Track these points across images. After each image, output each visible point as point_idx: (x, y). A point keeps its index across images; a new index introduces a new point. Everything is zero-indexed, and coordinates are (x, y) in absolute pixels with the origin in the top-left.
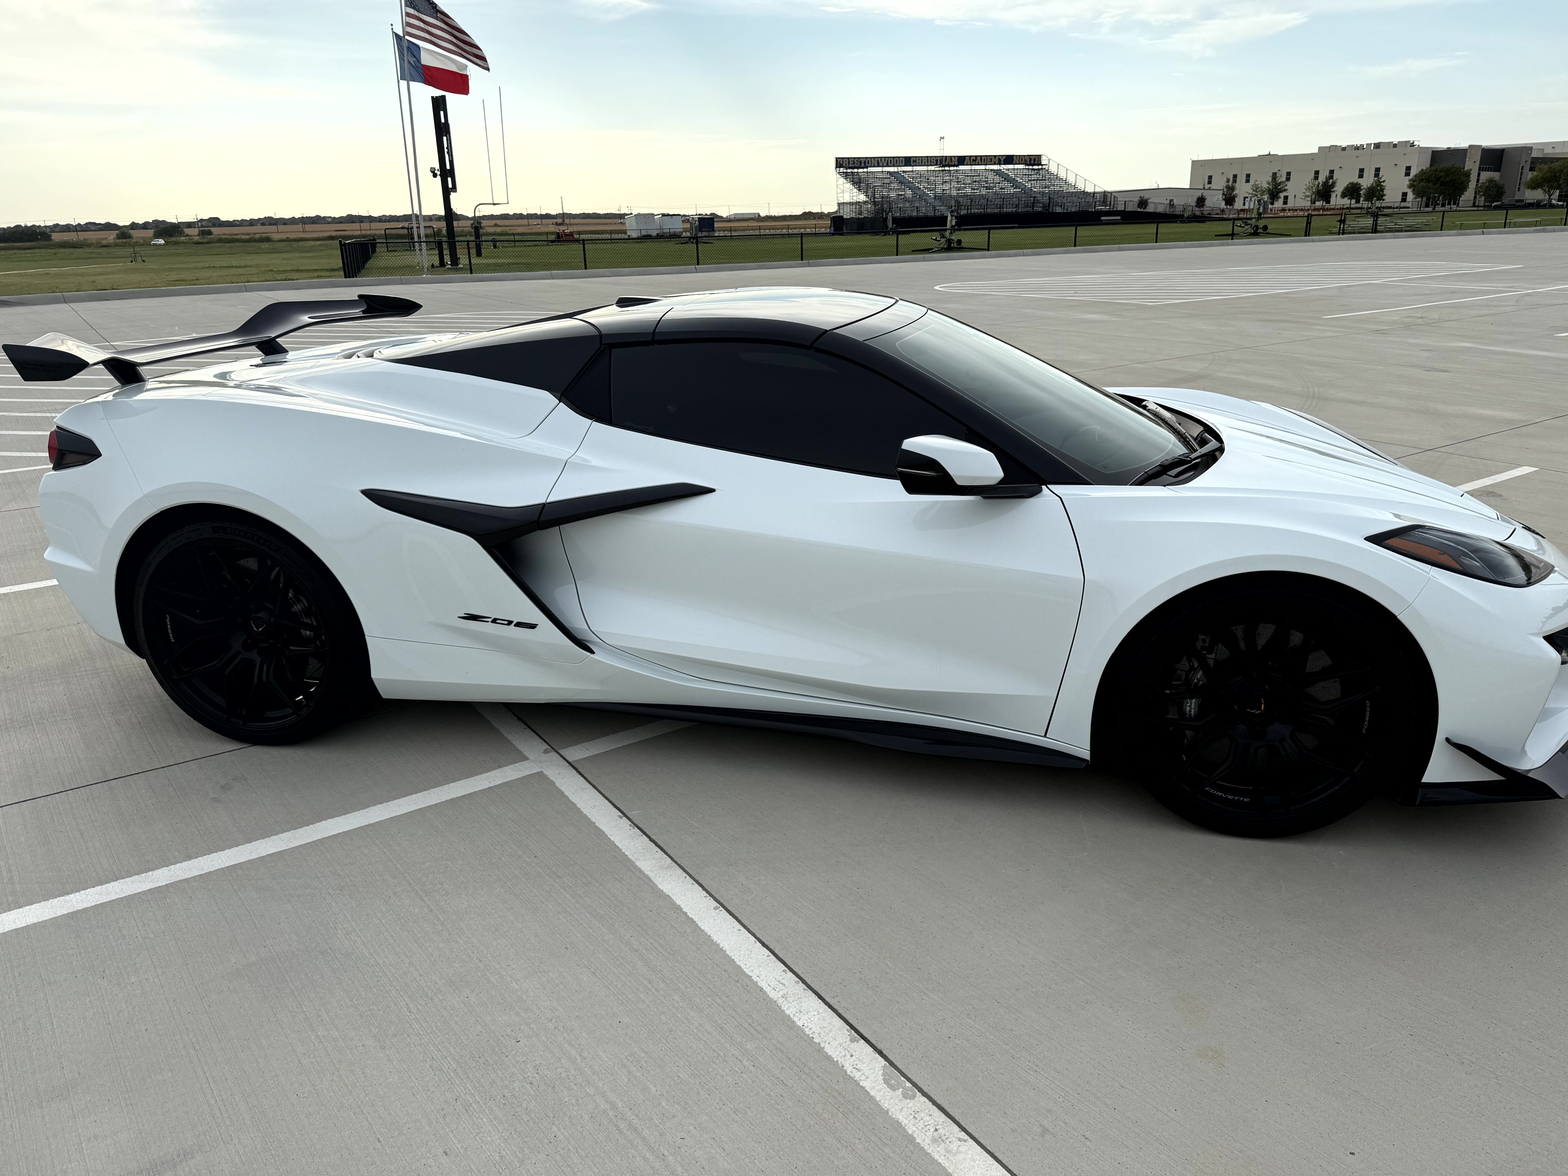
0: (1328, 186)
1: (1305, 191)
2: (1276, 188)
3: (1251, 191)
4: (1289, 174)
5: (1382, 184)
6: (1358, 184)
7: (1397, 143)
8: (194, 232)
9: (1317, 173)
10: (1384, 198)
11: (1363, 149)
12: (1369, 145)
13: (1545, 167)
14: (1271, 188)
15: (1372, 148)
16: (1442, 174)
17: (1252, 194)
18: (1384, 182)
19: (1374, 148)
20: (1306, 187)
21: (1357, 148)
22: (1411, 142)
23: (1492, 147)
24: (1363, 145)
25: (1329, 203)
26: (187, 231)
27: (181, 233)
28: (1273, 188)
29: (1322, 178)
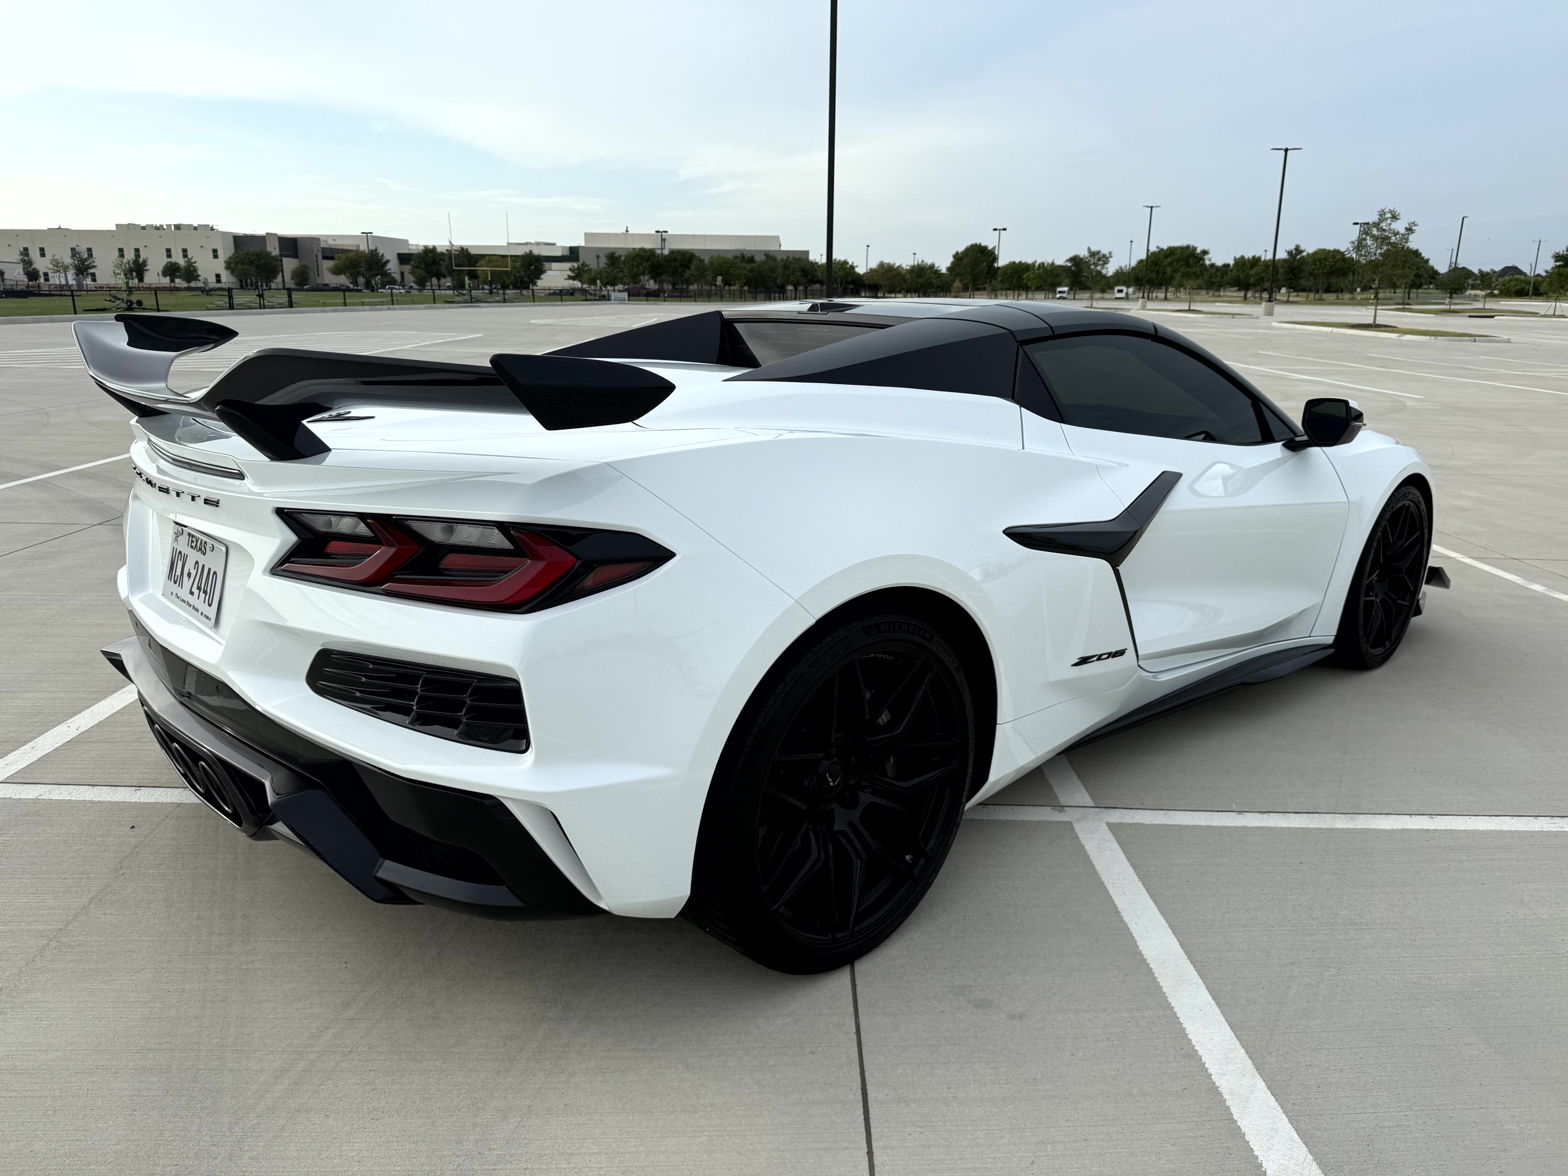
0: (139, 264)
1: (113, 268)
2: (83, 264)
3: (51, 267)
4: (89, 250)
5: (194, 264)
6: (170, 263)
7: (196, 226)
9: (121, 250)
10: (199, 278)
11: (164, 229)
12: (169, 226)
13: (343, 256)
14: (77, 264)
15: (173, 229)
16: (254, 258)
17: (53, 269)
18: (195, 262)
19: (175, 229)
20: (113, 265)
21: (158, 228)
22: (211, 226)
23: (284, 236)
24: (162, 226)
25: (143, 281)
28: (80, 264)
29: (130, 256)
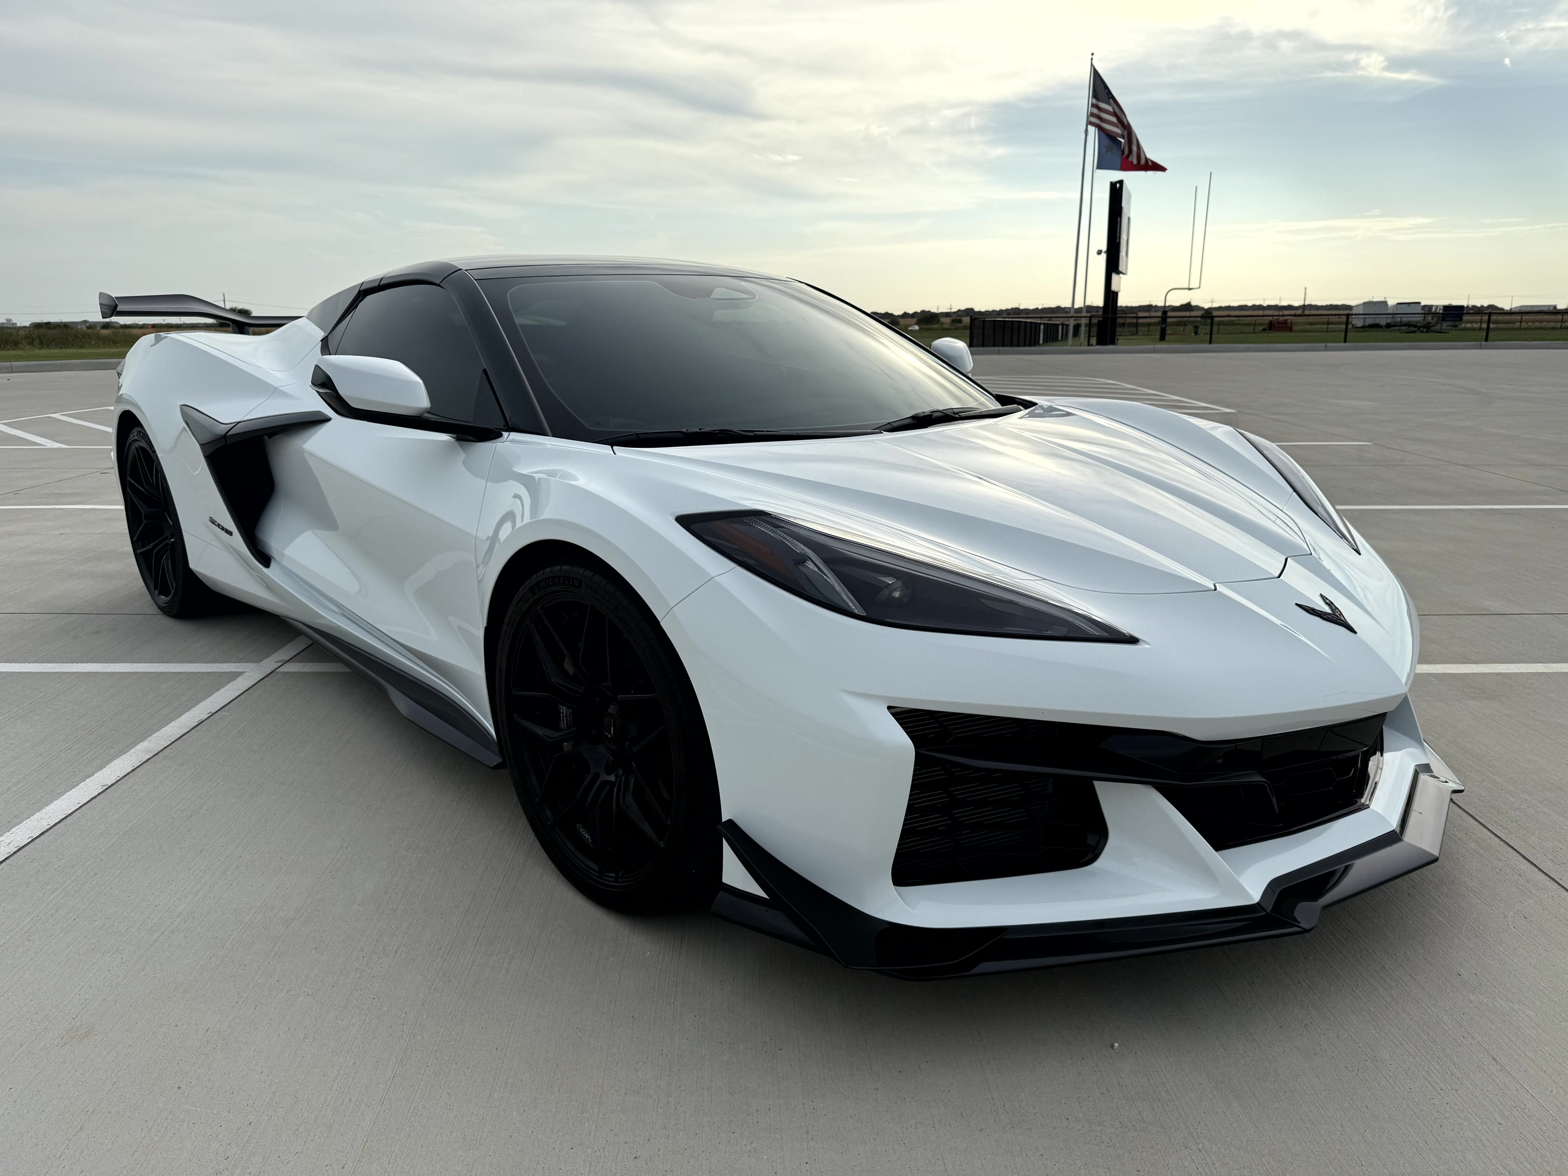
8: (947, 320)
26: (943, 320)
27: (938, 321)
